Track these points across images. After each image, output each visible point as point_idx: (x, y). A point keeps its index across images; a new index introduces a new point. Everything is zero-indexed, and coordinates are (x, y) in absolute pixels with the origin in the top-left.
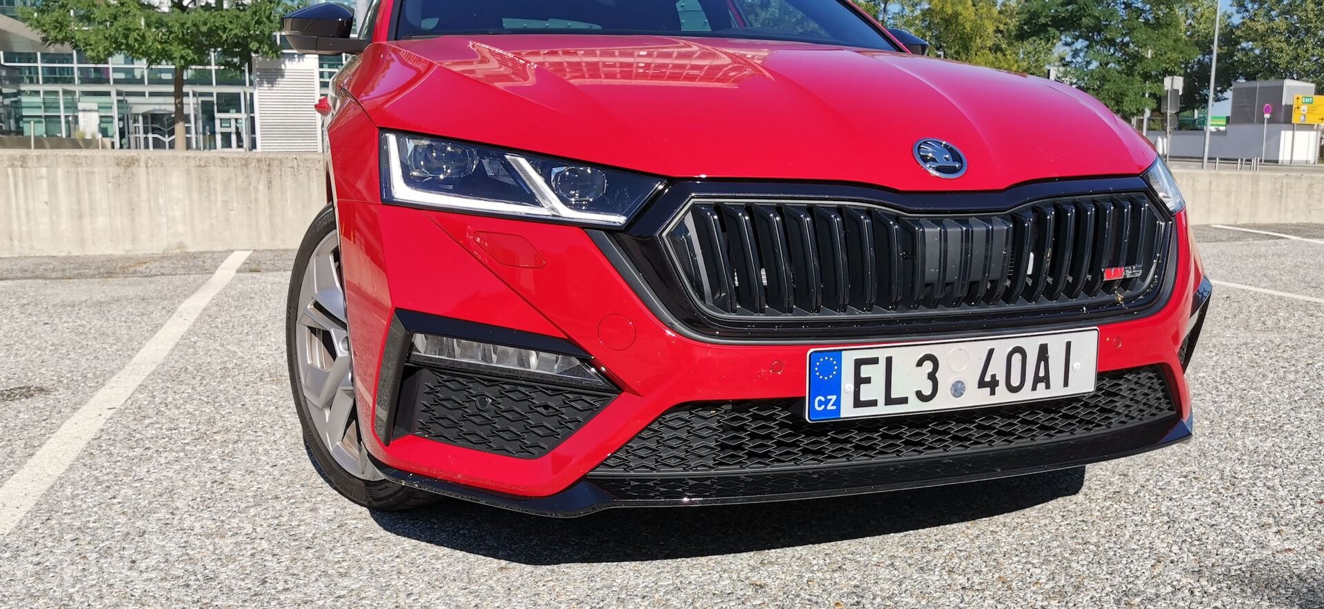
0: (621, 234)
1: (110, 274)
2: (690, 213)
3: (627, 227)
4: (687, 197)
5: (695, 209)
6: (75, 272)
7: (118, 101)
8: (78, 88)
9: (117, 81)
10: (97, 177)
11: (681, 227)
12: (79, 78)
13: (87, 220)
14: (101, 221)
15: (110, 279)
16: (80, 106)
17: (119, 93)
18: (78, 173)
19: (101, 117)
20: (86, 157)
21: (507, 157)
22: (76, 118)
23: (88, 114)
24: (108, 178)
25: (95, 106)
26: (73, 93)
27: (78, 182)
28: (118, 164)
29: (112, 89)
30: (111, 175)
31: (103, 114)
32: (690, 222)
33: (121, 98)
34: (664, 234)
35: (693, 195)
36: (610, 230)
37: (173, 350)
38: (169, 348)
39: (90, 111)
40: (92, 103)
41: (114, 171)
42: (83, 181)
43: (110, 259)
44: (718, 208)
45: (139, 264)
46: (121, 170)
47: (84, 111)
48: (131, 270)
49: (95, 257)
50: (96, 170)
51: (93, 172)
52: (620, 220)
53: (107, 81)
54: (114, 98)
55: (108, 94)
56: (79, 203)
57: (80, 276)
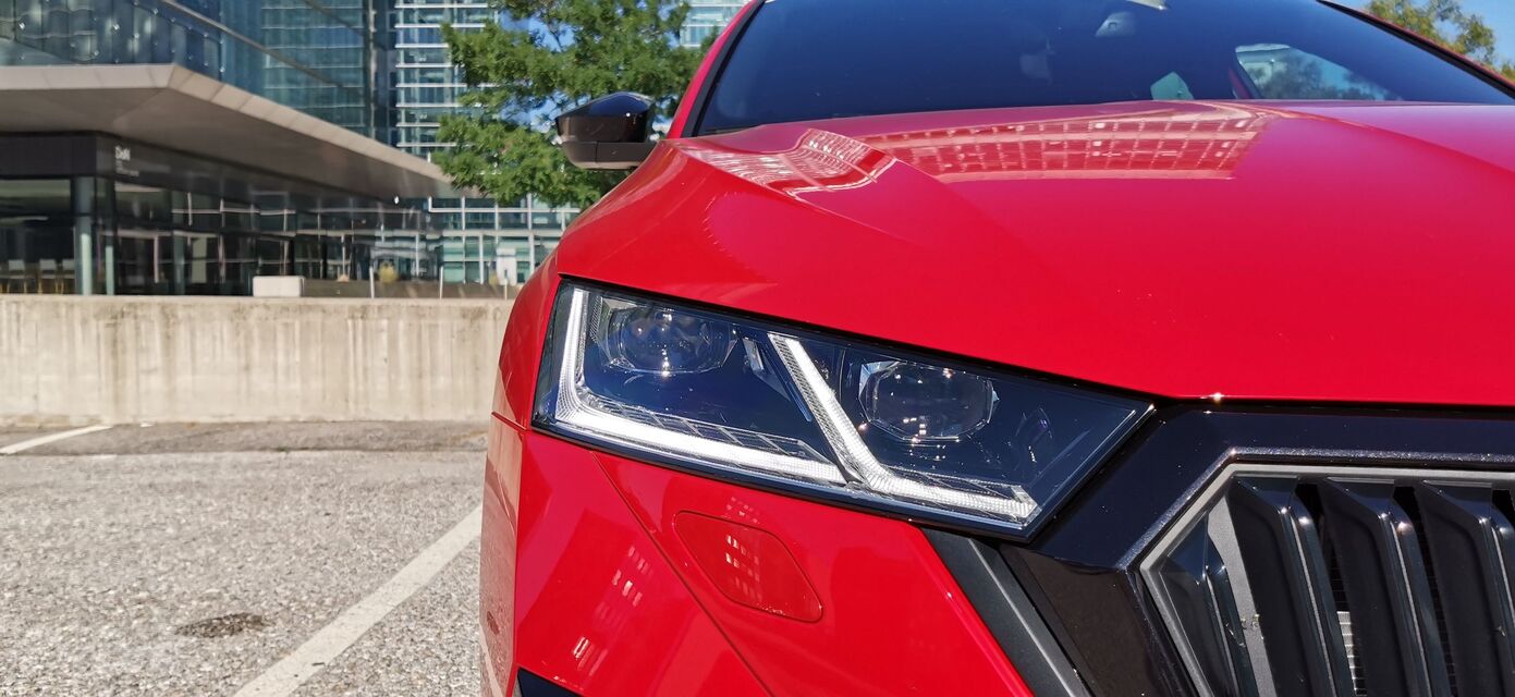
0: (1022, 551)
1: (437, 447)
2: (1223, 504)
3: (1040, 534)
4: (1214, 458)
5: (1239, 496)
6: (402, 442)
7: (536, 247)
8: (497, 233)
9: (535, 226)
10: (440, 329)
11: (1198, 541)
12: (500, 224)
13: (427, 381)
14: (443, 381)
15: (434, 454)
16: (499, 251)
17: (536, 238)
18: (420, 326)
19: (518, 263)
20: (430, 308)
21: (771, 336)
22: (494, 264)
23: (506, 259)
24: (452, 331)
25: (513, 252)
26: (492, 238)
27: (419, 336)
28: (464, 316)
29: (529, 233)
30: (455, 328)
31: (521, 260)
32: (1222, 531)
33: (538, 243)
34: (1146, 565)
35: (1233, 452)
36: (994, 538)
37: (449, 564)
38: (446, 561)
39: (508, 256)
40: (510, 248)
41: (459, 323)
42: (425, 335)
43: (449, 426)
44: (1309, 494)
45: (475, 433)
46: (466, 322)
47: (503, 256)
48: (463, 441)
49: (434, 422)
50: (440, 322)
51: (436, 326)
52: (1020, 508)
53: (525, 226)
54: (532, 243)
55: (525, 239)
56: (420, 359)
57: (404, 448)
